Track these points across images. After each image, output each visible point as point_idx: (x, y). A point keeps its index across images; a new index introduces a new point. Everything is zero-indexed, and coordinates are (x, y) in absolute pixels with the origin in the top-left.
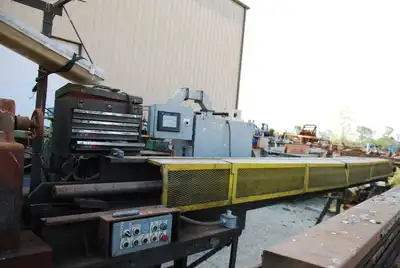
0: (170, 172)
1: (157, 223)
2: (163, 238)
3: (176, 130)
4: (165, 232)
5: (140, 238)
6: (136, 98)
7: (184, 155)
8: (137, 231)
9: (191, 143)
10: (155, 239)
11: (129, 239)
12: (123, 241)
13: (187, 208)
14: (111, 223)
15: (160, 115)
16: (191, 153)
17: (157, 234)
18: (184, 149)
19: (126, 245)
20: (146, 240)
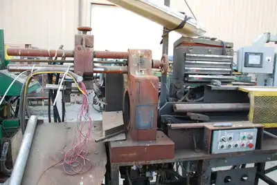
0: (256, 97)
1: (245, 133)
2: (250, 146)
3: (260, 66)
4: (251, 141)
5: (232, 143)
7: (265, 85)
8: (230, 138)
9: (272, 76)
10: (243, 145)
11: (224, 142)
12: (220, 144)
13: (268, 125)
14: (213, 131)
15: (247, 55)
16: (271, 83)
17: (245, 142)
18: (266, 81)
19: (222, 147)
20: (236, 145)
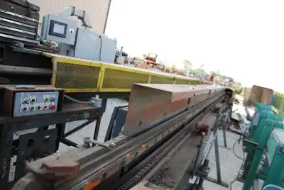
0: (58, 63)
1: (48, 96)
2: (52, 108)
3: (63, 36)
4: (53, 103)
5: (35, 105)
6: (35, 6)
7: (67, 55)
8: (33, 100)
9: (73, 47)
10: (46, 107)
11: (27, 105)
12: (23, 106)
13: (68, 90)
14: (14, 93)
15: (52, 23)
16: (72, 54)
17: (48, 104)
18: (68, 52)
19: (25, 109)
20: (39, 108)
